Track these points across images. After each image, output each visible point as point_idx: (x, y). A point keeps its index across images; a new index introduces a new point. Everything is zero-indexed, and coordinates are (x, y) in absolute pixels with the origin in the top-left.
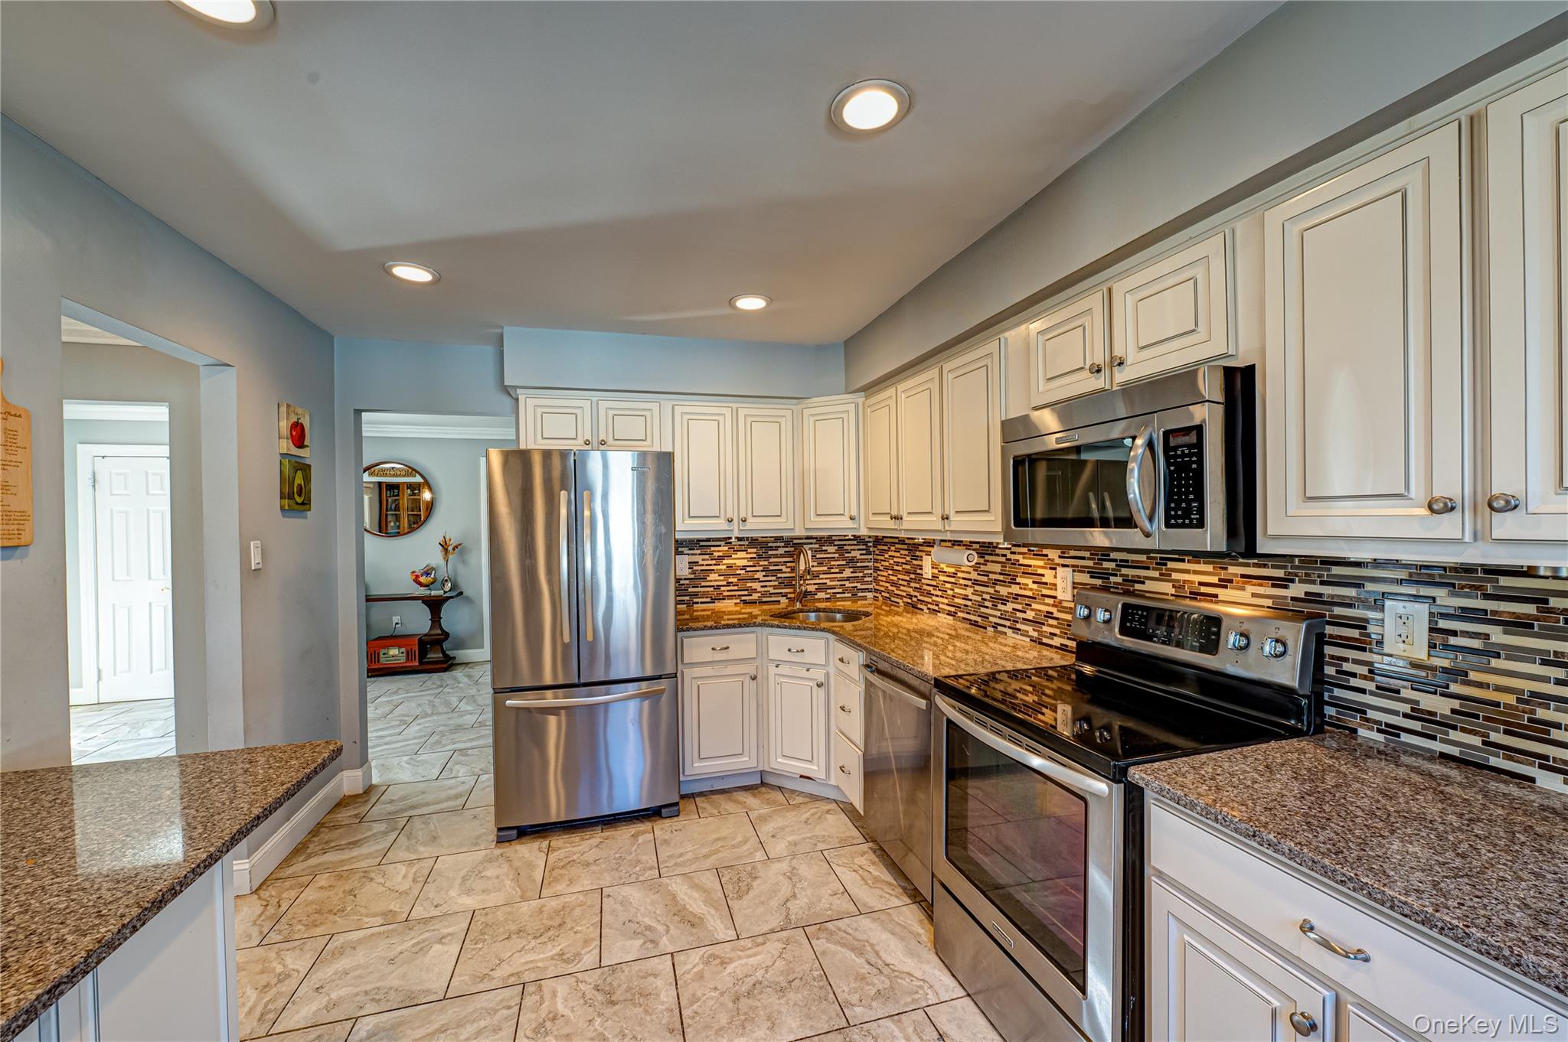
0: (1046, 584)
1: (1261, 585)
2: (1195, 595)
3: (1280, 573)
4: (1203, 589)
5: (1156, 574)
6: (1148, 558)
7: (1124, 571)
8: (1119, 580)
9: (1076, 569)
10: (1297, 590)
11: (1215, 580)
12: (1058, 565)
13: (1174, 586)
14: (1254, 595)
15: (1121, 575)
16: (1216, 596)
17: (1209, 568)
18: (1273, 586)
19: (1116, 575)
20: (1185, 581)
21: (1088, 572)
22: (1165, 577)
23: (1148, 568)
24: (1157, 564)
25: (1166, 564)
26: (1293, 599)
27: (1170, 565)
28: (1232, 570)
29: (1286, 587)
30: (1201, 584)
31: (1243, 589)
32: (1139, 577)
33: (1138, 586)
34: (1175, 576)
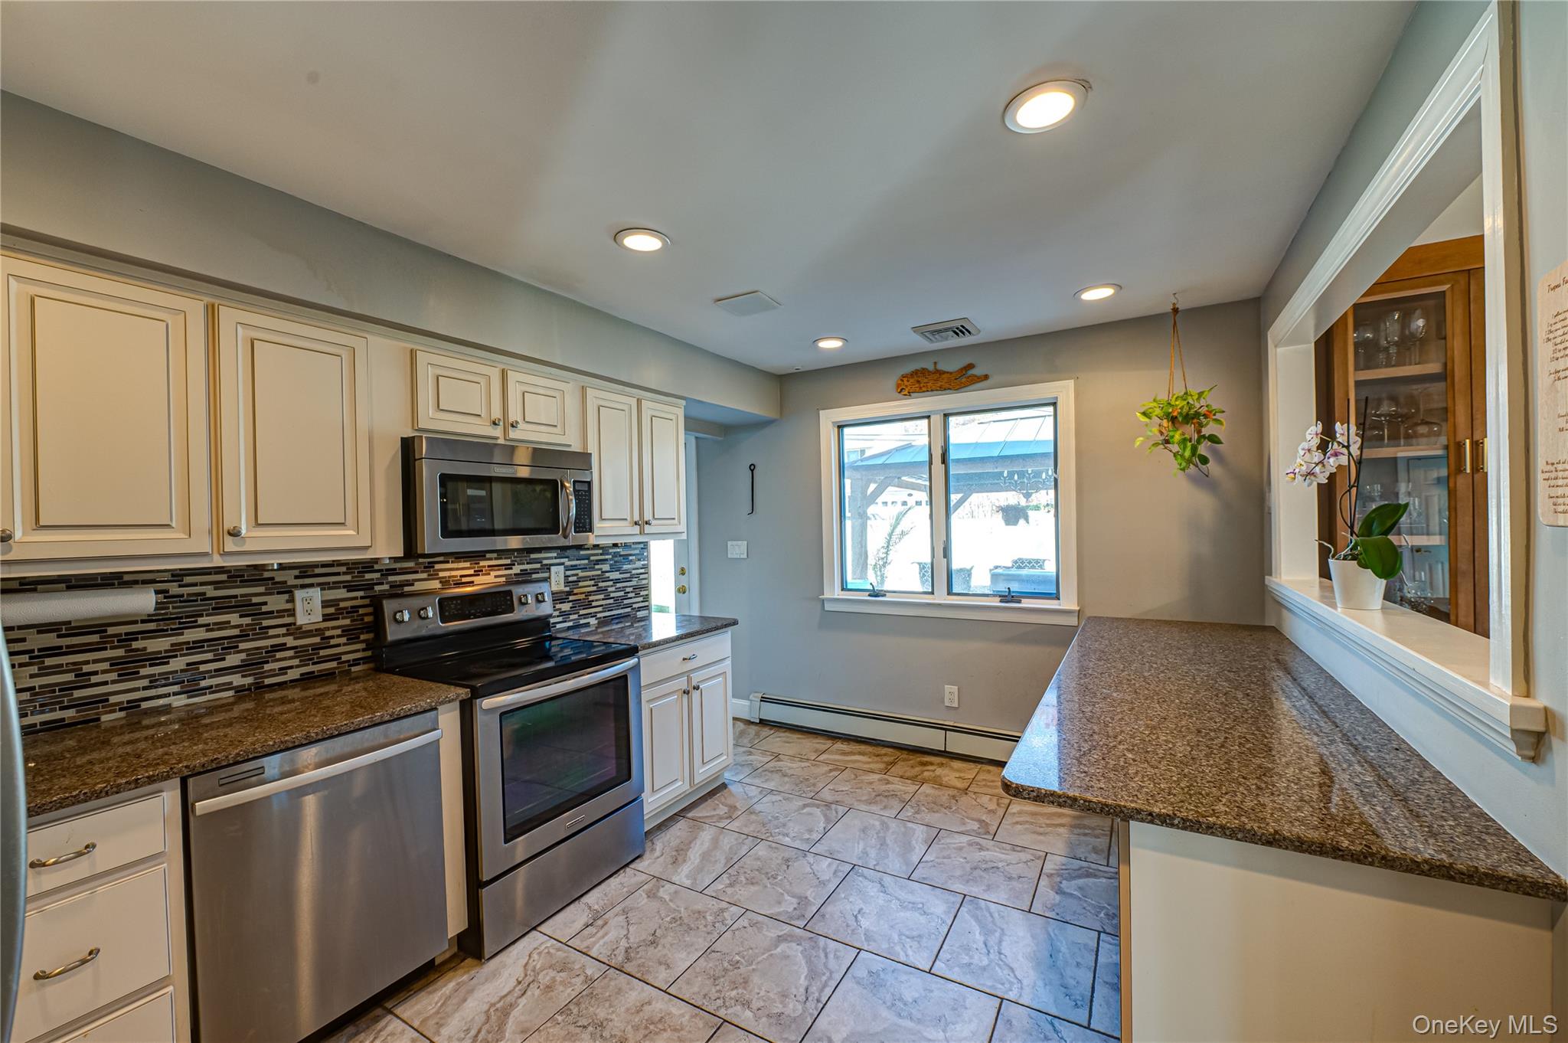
0: (272, 612)
1: (499, 570)
2: (459, 584)
3: (508, 561)
4: (464, 580)
5: (424, 576)
6: (416, 564)
7: (391, 578)
8: (386, 587)
9: (324, 586)
10: (517, 569)
11: (471, 572)
12: (296, 587)
13: (441, 582)
14: (496, 577)
15: (387, 583)
16: (473, 582)
17: (467, 564)
18: (506, 569)
19: (382, 584)
20: (449, 577)
21: (344, 587)
22: (433, 576)
23: (417, 572)
24: (425, 567)
25: (433, 567)
26: (515, 574)
27: (437, 567)
28: (482, 563)
29: (511, 569)
30: (462, 576)
31: (489, 574)
32: (407, 581)
33: (406, 589)
34: (441, 574)
